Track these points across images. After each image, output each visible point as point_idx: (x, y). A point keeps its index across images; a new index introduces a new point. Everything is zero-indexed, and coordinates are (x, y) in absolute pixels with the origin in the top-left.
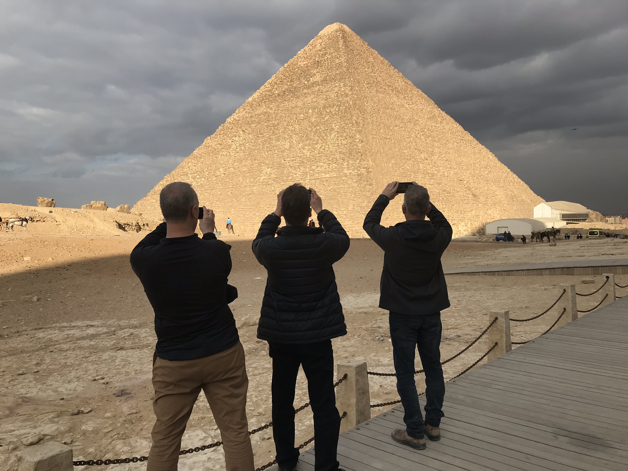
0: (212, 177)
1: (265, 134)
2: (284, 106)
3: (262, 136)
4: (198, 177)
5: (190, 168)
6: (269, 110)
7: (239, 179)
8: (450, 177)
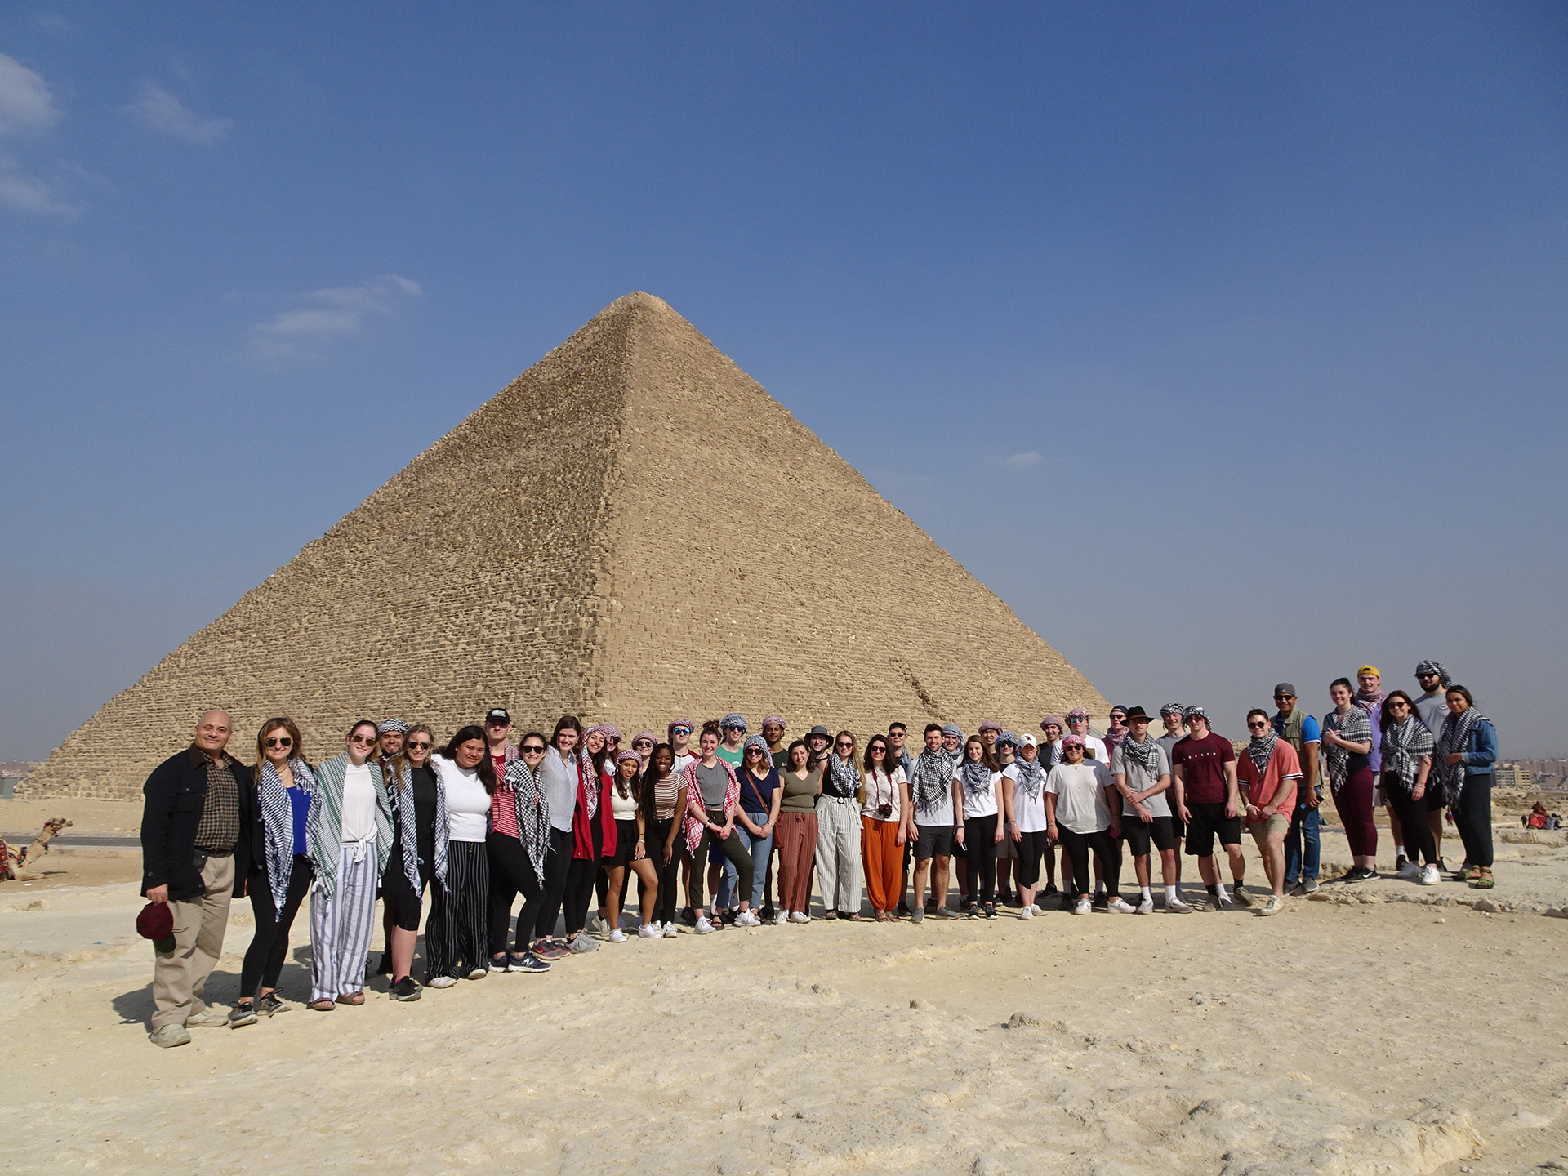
0: (279, 637)
1: (420, 534)
2: (480, 470)
3: (413, 537)
4: (254, 635)
5: (247, 616)
6: (448, 479)
7: (331, 641)
8: (860, 650)
